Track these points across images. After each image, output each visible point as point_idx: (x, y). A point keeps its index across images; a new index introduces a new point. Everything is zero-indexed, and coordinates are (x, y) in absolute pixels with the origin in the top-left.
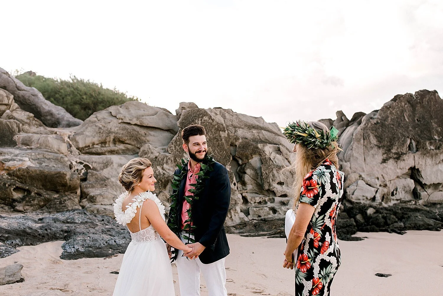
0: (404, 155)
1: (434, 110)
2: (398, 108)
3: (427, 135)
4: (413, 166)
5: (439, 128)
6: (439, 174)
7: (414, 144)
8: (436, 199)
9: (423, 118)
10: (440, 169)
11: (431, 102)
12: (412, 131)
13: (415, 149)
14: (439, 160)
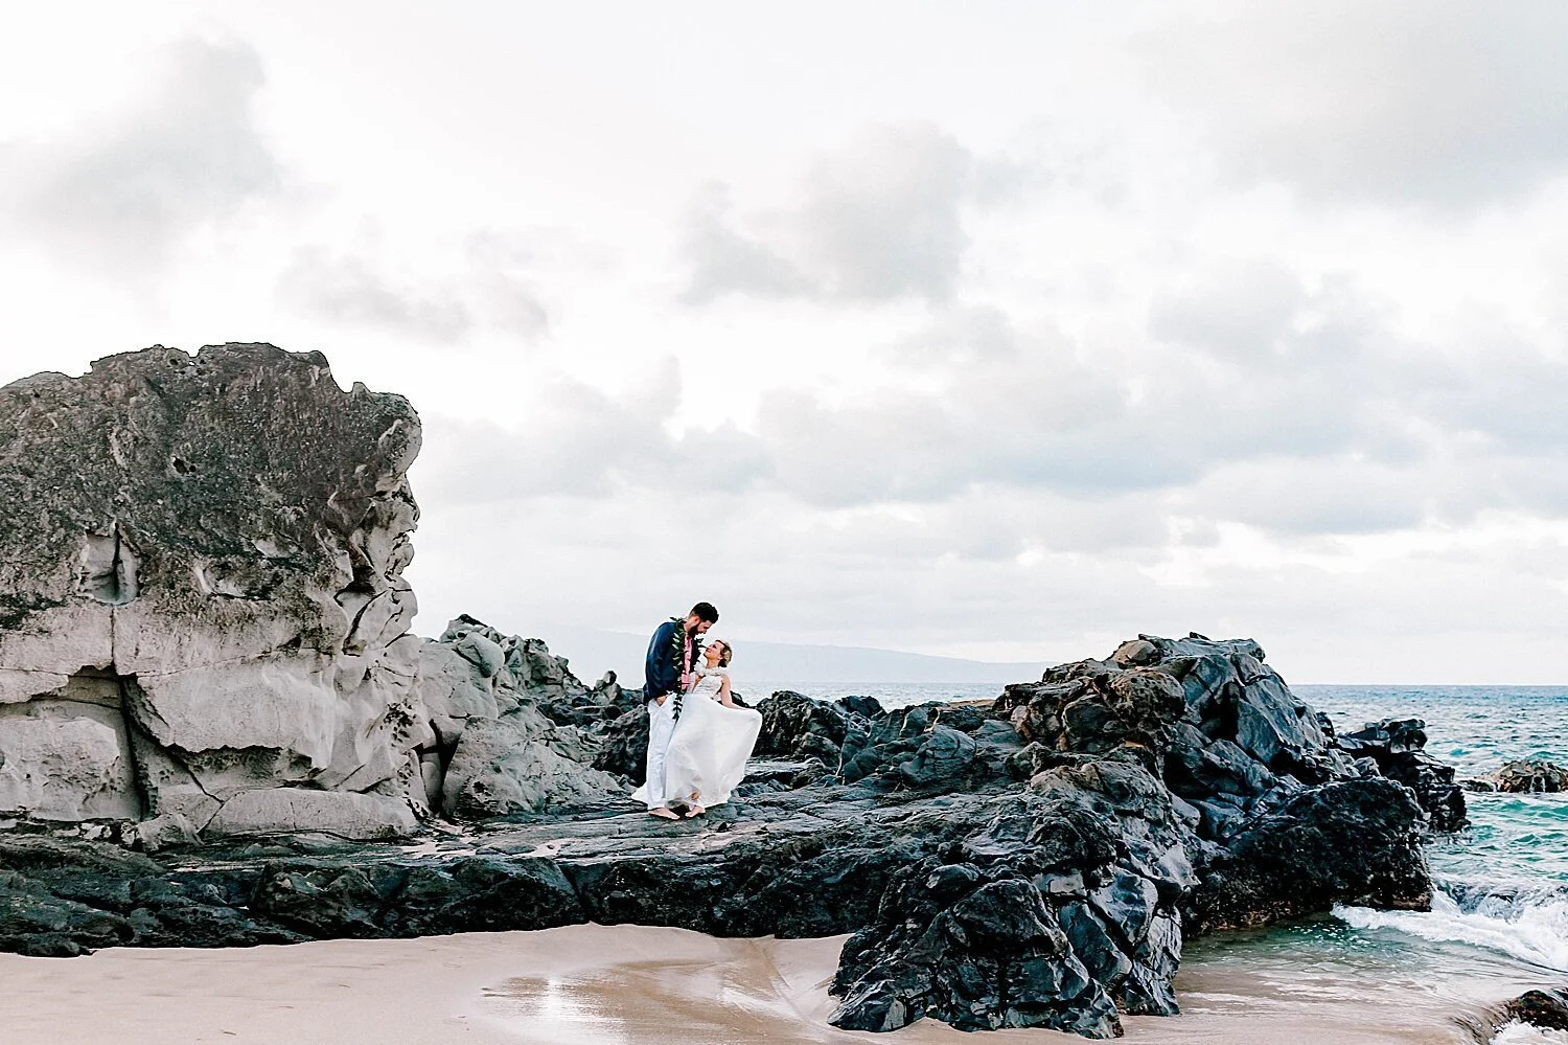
0: (49, 611)
1: (282, 432)
2: (82, 404)
3: (209, 533)
4: (103, 665)
5: (289, 510)
6: (258, 706)
7: (129, 565)
8: (261, 820)
9: (216, 458)
10: (268, 682)
11: (271, 398)
12: (129, 509)
13: (131, 589)
14: (263, 646)
